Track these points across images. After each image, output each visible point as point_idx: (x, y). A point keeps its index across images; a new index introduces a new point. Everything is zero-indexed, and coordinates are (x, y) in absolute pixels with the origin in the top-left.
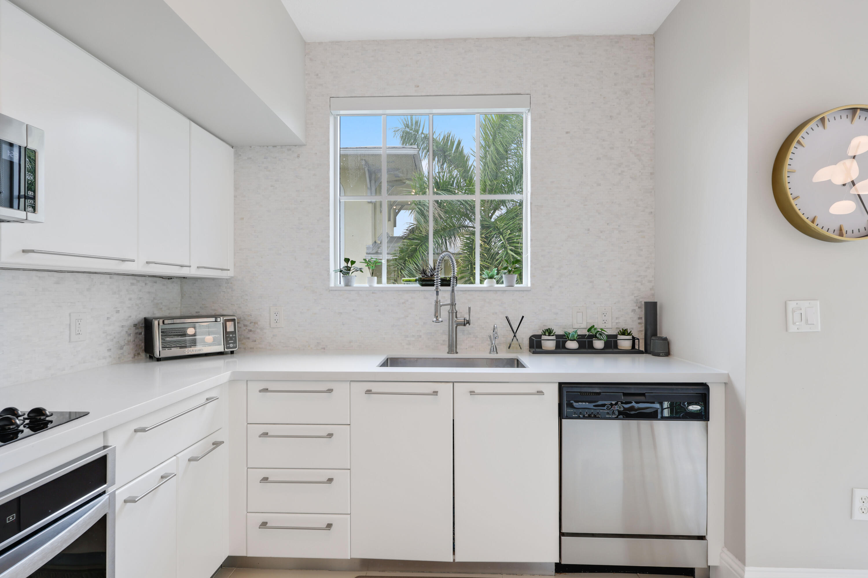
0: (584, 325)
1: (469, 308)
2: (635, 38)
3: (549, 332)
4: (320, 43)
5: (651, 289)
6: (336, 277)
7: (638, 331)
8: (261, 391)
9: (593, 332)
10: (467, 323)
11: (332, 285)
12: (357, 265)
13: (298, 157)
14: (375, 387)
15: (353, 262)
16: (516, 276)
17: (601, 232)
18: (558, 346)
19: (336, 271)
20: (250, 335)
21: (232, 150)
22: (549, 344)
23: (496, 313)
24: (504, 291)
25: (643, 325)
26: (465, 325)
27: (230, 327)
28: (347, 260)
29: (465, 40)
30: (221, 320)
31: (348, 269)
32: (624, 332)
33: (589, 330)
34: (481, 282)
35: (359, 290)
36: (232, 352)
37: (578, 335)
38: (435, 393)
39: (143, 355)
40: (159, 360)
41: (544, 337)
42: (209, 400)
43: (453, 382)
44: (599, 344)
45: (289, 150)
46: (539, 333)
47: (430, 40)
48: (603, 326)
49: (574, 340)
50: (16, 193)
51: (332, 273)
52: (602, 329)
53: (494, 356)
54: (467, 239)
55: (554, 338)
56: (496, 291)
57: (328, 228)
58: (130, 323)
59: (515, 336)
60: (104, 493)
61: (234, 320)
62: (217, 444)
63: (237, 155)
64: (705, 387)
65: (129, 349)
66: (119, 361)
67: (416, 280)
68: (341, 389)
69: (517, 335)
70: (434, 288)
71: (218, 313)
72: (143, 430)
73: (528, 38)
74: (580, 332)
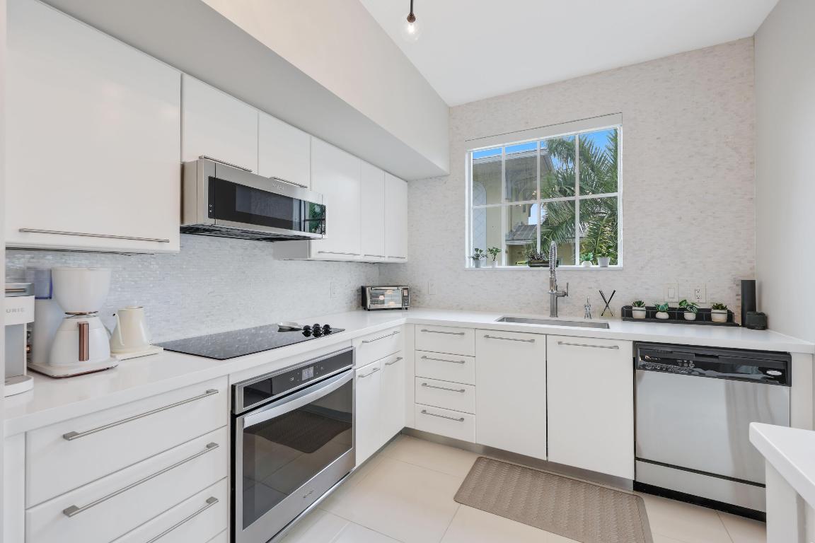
0: (676, 300)
1: (568, 284)
2: (730, 45)
3: (639, 304)
4: (459, 106)
5: (751, 269)
6: (470, 261)
7: (735, 306)
8: (422, 331)
9: (684, 306)
10: (565, 294)
11: (467, 267)
12: (484, 253)
13: (445, 183)
14: (491, 334)
15: (481, 251)
16: (609, 259)
17: (694, 219)
18: (647, 316)
19: (469, 257)
20: (417, 299)
21: (406, 184)
22: (639, 313)
23: (591, 288)
24: (598, 270)
25: (740, 302)
26: (563, 296)
27: (406, 294)
28: (477, 250)
29: (565, 81)
30: (400, 288)
31: (478, 256)
32: (719, 307)
33: (680, 304)
34: (581, 263)
35: (484, 271)
36: (406, 309)
37: (669, 308)
38: (532, 341)
39: (361, 307)
40: (369, 310)
41: (634, 308)
42: (395, 333)
43: (546, 335)
44: (690, 316)
45: (440, 179)
46: (630, 304)
47: (537, 88)
48: (695, 301)
49: (664, 312)
50: (303, 219)
51: (467, 259)
52: (693, 304)
53: (588, 320)
54: (594, 225)
55: (644, 308)
56: (592, 271)
57: (464, 228)
58: (355, 289)
59: (607, 306)
60: (350, 369)
61: (407, 289)
62: (399, 359)
63: (409, 186)
64: (787, 356)
65: (355, 303)
66: (351, 310)
67: (526, 263)
68: (470, 334)
69: (609, 305)
70: (549, 268)
71: (399, 284)
72: (366, 342)
73: (620, 68)
74: (670, 306)
